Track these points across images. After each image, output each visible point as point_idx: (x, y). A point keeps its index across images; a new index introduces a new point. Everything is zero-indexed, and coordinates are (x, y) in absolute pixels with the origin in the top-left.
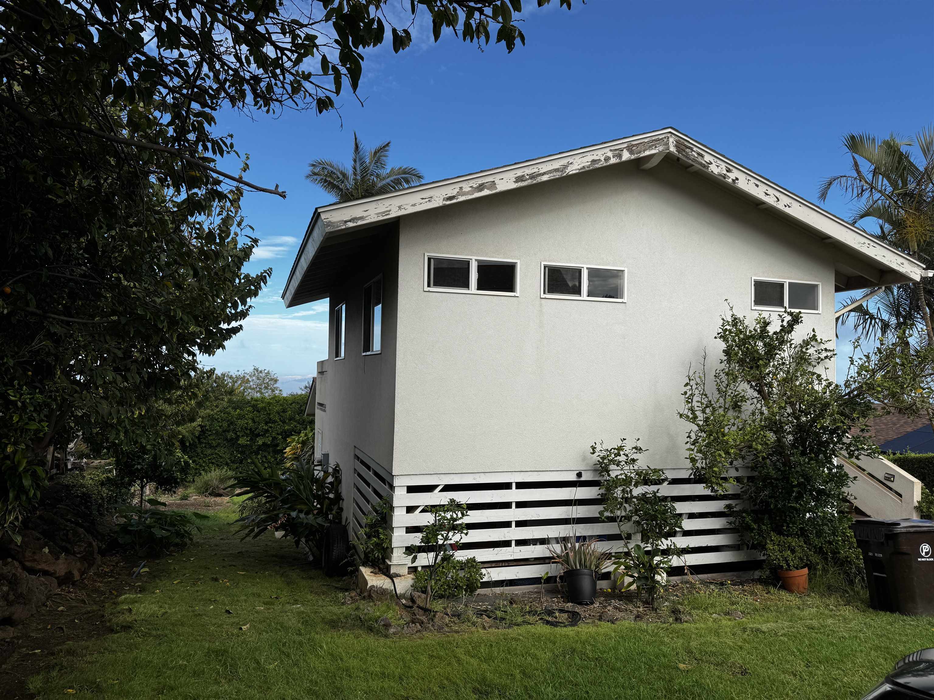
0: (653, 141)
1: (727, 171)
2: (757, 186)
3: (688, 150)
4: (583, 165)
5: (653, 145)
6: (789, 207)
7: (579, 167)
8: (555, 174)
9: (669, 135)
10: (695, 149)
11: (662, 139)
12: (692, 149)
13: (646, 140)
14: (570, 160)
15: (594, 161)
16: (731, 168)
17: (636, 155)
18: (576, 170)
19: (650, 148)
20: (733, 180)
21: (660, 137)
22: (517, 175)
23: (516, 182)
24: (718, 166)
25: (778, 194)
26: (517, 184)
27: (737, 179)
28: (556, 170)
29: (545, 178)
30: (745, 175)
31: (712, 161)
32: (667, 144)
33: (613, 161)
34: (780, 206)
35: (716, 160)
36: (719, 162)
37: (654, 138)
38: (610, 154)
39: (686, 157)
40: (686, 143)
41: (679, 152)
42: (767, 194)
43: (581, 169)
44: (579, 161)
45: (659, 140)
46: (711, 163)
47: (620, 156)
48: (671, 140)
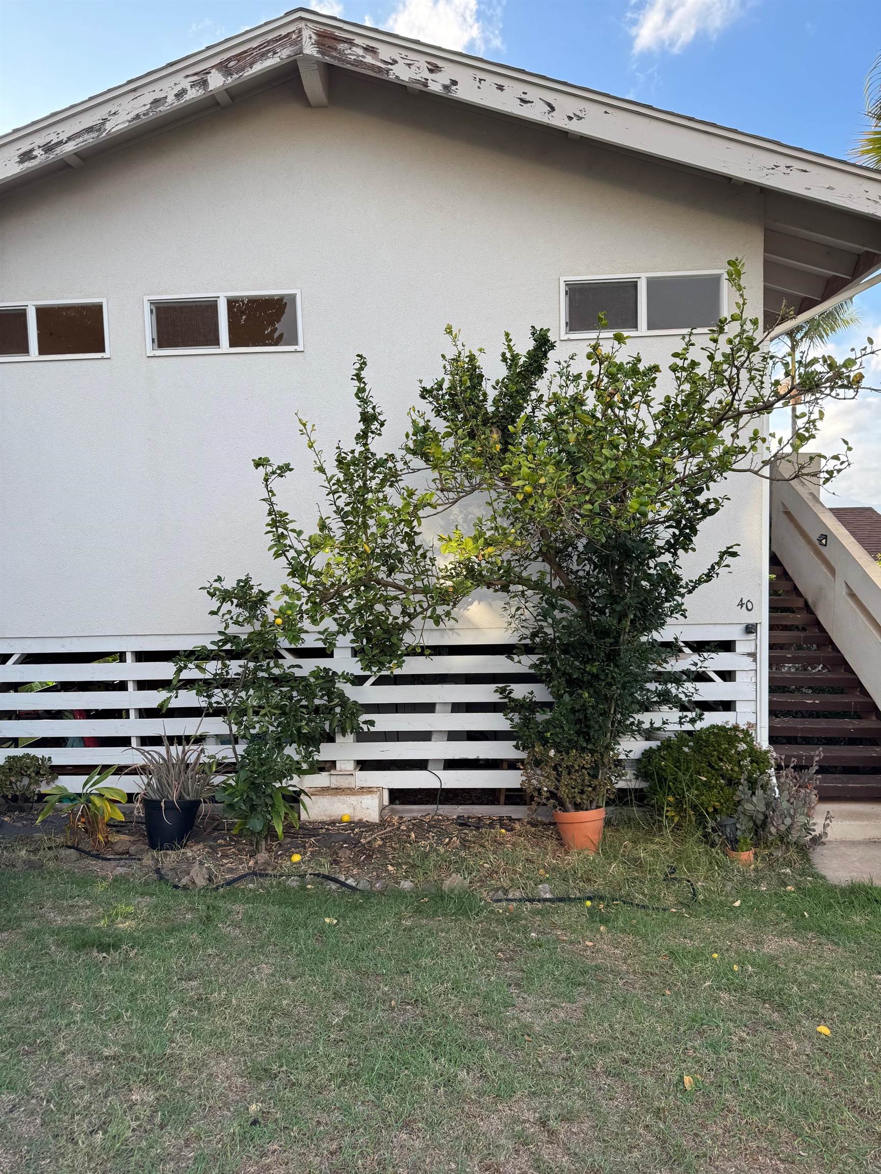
0: (269, 42)
1: (431, 71)
2: (501, 88)
3: (341, 46)
4: (136, 112)
5: (269, 51)
6: (580, 118)
7: (129, 117)
8: (86, 137)
9: (302, 25)
10: (358, 41)
11: (285, 36)
12: (350, 42)
13: (255, 44)
14: (112, 107)
15: (156, 102)
16: (440, 63)
17: (235, 76)
18: (123, 123)
19: (263, 56)
20: (446, 87)
21: (283, 32)
22: (21, 151)
23: (22, 161)
24: (409, 65)
25: (550, 97)
26: (21, 166)
27: (454, 83)
28: (90, 130)
29: (70, 147)
30: (471, 72)
31: (397, 58)
32: (298, 42)
33: (193, 94)
34: (558, 121)
35: (404, 53)
36: (412, 56)
37: (270, 37)
38: (186, 84)
39: (339, 60)
40: (337, 33)
41: (323, 54)
42: (524, 101)
43: (134, 119)
44: (129, 108)
45: (281, 38)
46: (395, 62)
47: (204, 83)
48: (306, 33)
